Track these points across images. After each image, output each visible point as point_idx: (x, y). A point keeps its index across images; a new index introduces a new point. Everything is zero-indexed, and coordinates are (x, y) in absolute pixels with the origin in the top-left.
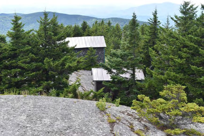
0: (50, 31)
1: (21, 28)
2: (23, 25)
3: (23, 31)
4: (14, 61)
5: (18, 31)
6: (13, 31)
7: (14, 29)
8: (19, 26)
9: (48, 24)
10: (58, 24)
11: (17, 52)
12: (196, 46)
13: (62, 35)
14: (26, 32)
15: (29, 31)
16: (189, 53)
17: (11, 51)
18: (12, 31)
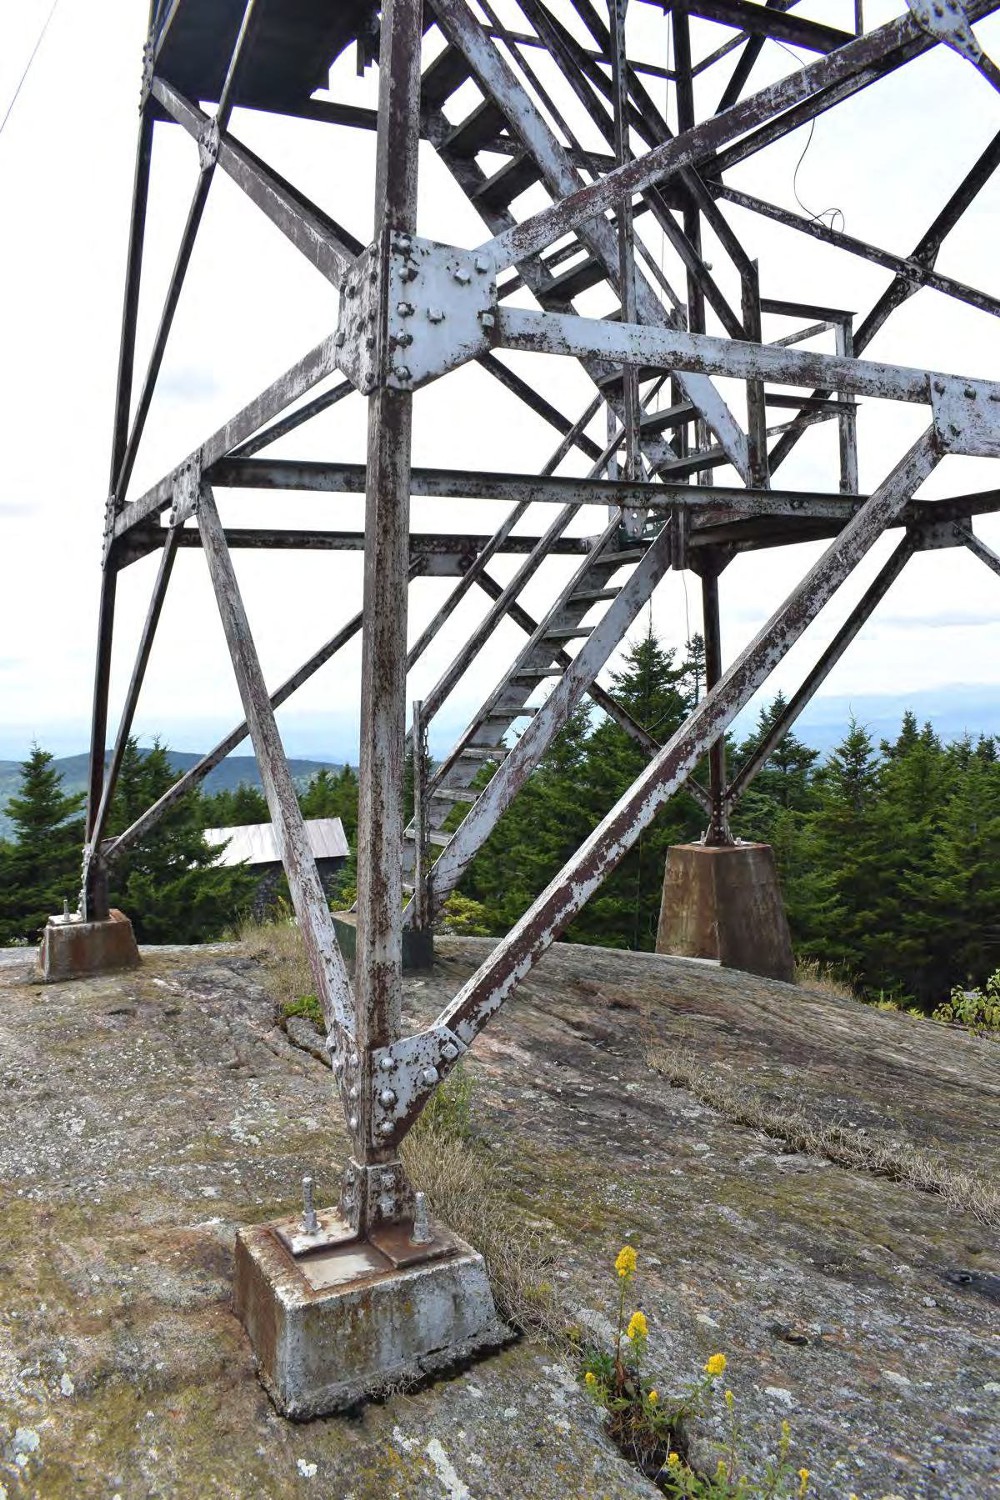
0: (145, 794)
1: (52, 785)
2: (59, 779)
3: (59, 795)
4: (30, 890)
5: (44, 796)
6: (26, 799)
7: (29, 792)
8: (46, 781)
9: (137, 773)
10: (170, 772)
11: (42, 860)
12: (583, 811)
13: (184, 806)
14: (67, 801)
15: (76, 797)
16: (568, 834)
17: (18, 859)
18: (22, 799)
